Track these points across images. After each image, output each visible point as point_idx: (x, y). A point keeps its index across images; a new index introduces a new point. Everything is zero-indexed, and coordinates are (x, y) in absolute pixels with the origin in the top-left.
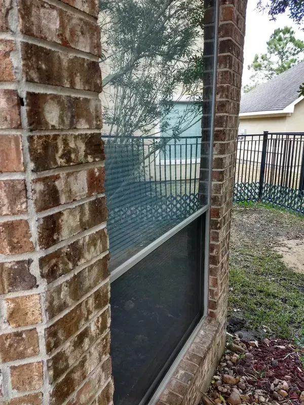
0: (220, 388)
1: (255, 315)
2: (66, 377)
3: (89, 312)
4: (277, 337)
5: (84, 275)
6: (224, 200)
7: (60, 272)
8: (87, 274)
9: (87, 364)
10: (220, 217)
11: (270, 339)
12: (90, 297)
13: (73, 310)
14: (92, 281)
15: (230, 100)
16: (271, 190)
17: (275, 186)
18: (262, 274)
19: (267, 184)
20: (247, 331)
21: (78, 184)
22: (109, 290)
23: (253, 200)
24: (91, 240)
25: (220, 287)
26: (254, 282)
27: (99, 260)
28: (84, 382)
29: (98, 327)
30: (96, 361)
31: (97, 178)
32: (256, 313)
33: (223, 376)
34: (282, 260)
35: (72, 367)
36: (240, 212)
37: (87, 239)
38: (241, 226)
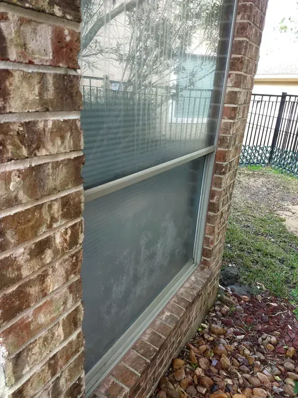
0: (206, 336)
1: (250, 272)
2: (18, 288)
3: (53, 220)
4: (269, 295)
5: (47, 171)
6: (233, 142)
7: (8, 156)
8: (51, 171)
9: (49, 280)
10: (225, 161)
11: (263, 295)
12: (55, 200)
13: (28, 209)
14: (58, 182)
15: (252, 24)
16: (282, 155)
17: (286, 151)
18: (262, 235)
19: (279, 149)
20: (240, 286)
21: (37, 41)
22: (83, 200)
23: (263, 165)
24: (55, 127)
25: (216, 236)
26: (253, 241)
27: (69, 160)
28: (44, 300)
29: (66, 240)
30: (61, 279)
31: (67, 45)
32: (252, 270)
33: (210, 326)
34: (284, 223)
35: (27, 280)
36: (248, 175)
37: (50, 124)
38: (247, 188)
